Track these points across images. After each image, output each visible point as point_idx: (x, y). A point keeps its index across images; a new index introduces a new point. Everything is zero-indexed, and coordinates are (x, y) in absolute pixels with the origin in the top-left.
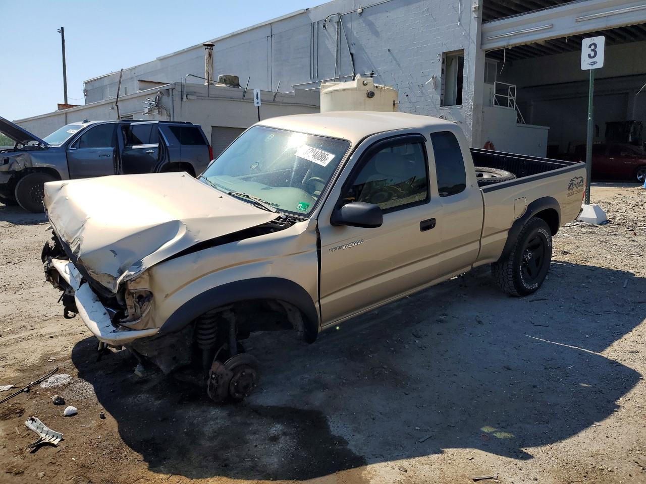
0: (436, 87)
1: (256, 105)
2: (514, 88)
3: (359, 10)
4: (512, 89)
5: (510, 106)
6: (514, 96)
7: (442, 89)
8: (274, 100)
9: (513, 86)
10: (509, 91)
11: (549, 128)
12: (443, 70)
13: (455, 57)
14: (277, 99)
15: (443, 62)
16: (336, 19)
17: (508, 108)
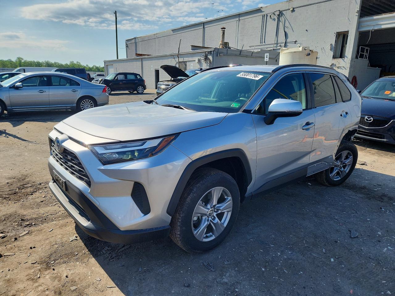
0: (331, 50)
1: (265, 60)
2: (368, 49)
3: (291, 9)
4: (367, 50)
5: (365, 58)
6: (367, 53)
7: (334, 50)
8: (252, 55)
9: (368, 48)
10: (365, 51)
11: (381, 69)
12: (336, 40)
13: (342, 34)
14: (253, 55)
15: (336, 37)
16: (278, 13)
17: (364, 59)
